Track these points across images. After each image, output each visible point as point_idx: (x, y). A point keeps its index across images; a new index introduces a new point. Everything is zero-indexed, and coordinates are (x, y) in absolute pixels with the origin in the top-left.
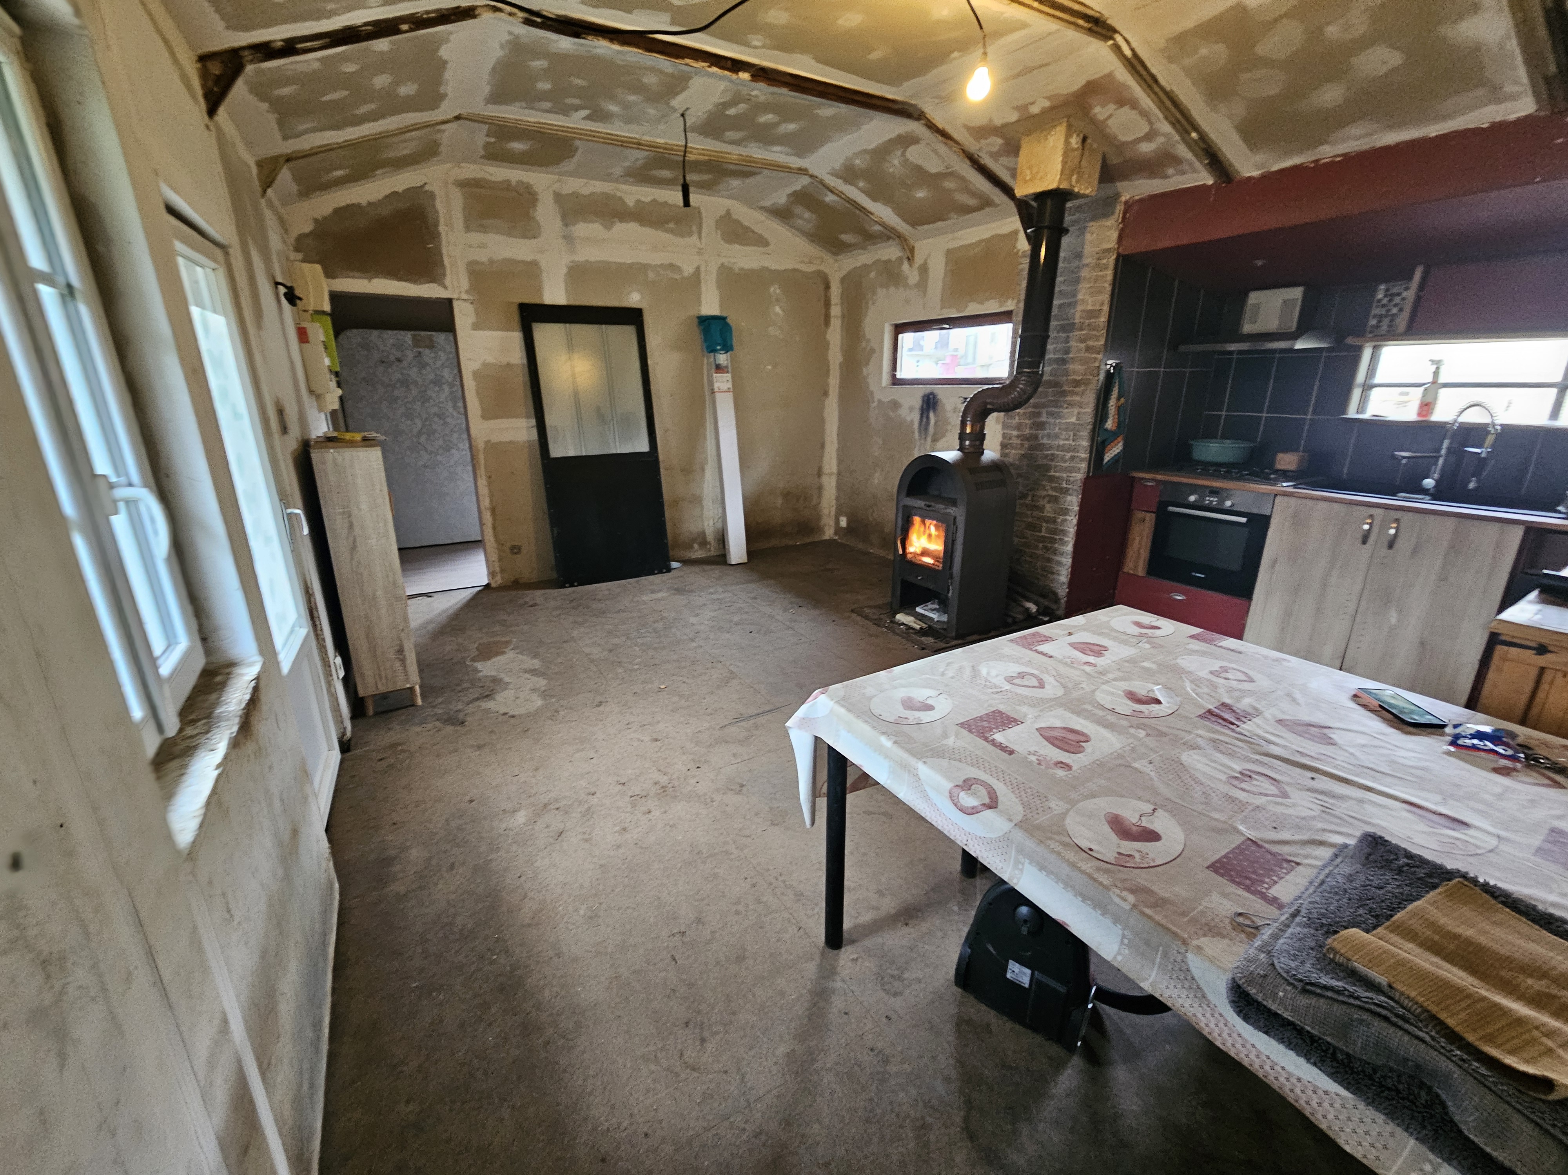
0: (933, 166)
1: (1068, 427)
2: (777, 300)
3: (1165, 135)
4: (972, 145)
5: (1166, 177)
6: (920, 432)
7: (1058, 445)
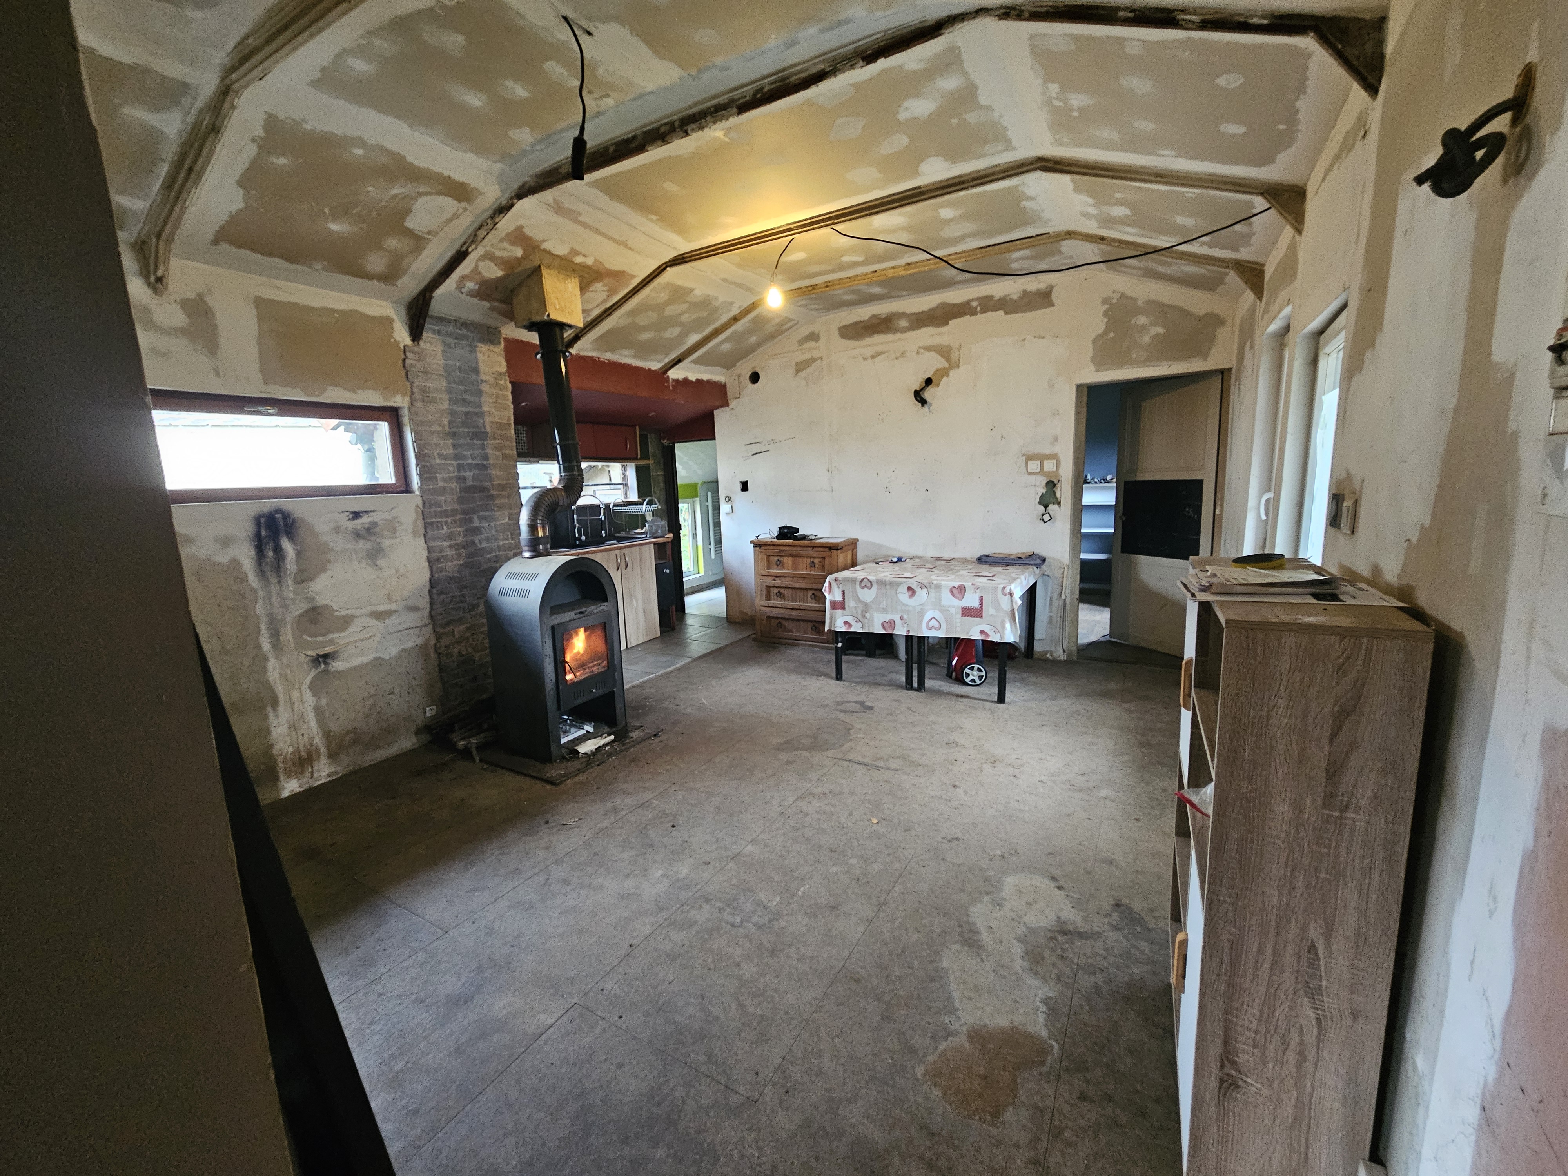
0: (421, 223)
6: (261, 573)
7: (498, 546)
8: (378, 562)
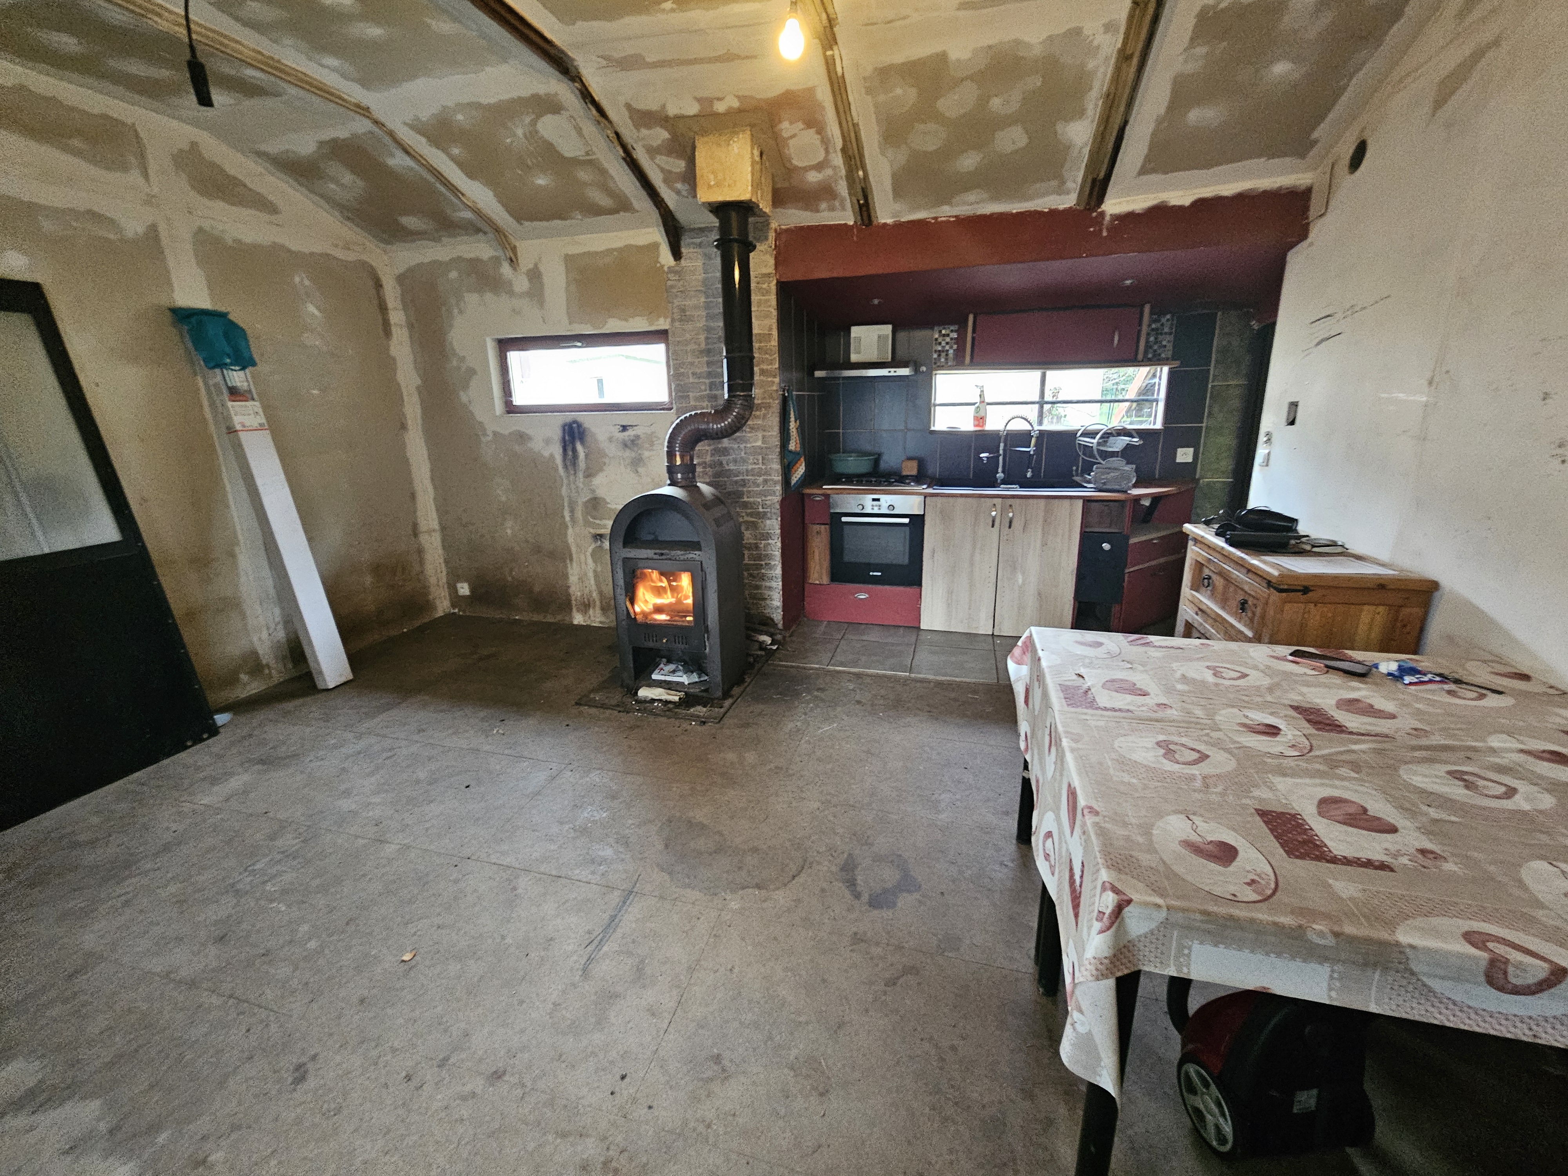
0: (570, 148)
1: (756, 451)
2: (308, 295)
3: (835, 168)
4: (629, 133)
5: (818, 211)
6: (565, 467)
7: (747, 470)
8: (640, 470)
